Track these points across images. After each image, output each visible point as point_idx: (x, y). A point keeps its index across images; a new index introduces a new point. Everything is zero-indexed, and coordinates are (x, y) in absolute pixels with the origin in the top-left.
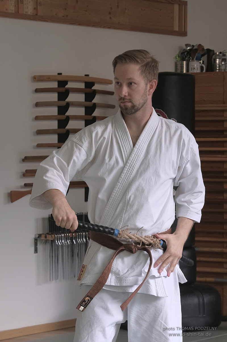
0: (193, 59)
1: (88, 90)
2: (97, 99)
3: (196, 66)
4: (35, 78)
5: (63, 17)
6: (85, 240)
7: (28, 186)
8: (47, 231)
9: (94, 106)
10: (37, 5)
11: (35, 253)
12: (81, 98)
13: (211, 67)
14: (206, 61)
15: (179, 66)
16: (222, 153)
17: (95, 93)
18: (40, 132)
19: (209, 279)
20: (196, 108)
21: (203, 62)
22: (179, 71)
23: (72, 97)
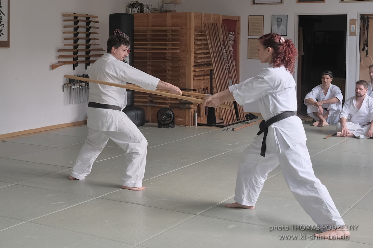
0: (134, 8)
1: (87, 21)
2: (91, 25)
3: (135, 10)
4: (64, 15)
6: (85, 86)
8: (68, 82)
9: (90, 28)
11: (63, 92)
12: (84, 24)
13: (142, 11)
14: (140, 9)
15: (128, 10)
16: (146, 49)
17: (90, 22)
18: (65, 39)
19: (140, 104)
20: (134, 29)
21: (138, 9)
22: (128, 13)
23: (80, 24)
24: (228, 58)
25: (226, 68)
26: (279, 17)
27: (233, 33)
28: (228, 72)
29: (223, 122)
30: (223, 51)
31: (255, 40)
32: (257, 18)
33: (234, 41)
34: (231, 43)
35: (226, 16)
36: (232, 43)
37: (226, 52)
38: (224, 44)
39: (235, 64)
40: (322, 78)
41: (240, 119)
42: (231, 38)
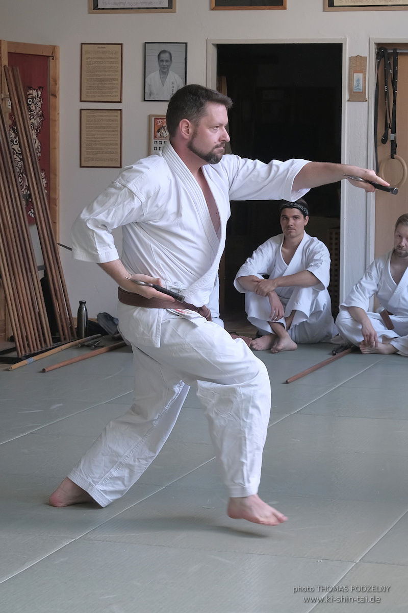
24: (25, 166)
25: (21, 193)
26: (163, 47)
27: (40, 93)
28: (27, 204)
29: (15, 349)
30: (10, 144)
31: (98, 113)
32: (104, 49)
33: (42, 115)
34: (33, 121)
35: (18, 44)
36: (36, 121)
37: (20, 146)
38: (13, 127)
39: (44, 182)
40: (281, 219)
41: (62, 339)
42: (33, 108)
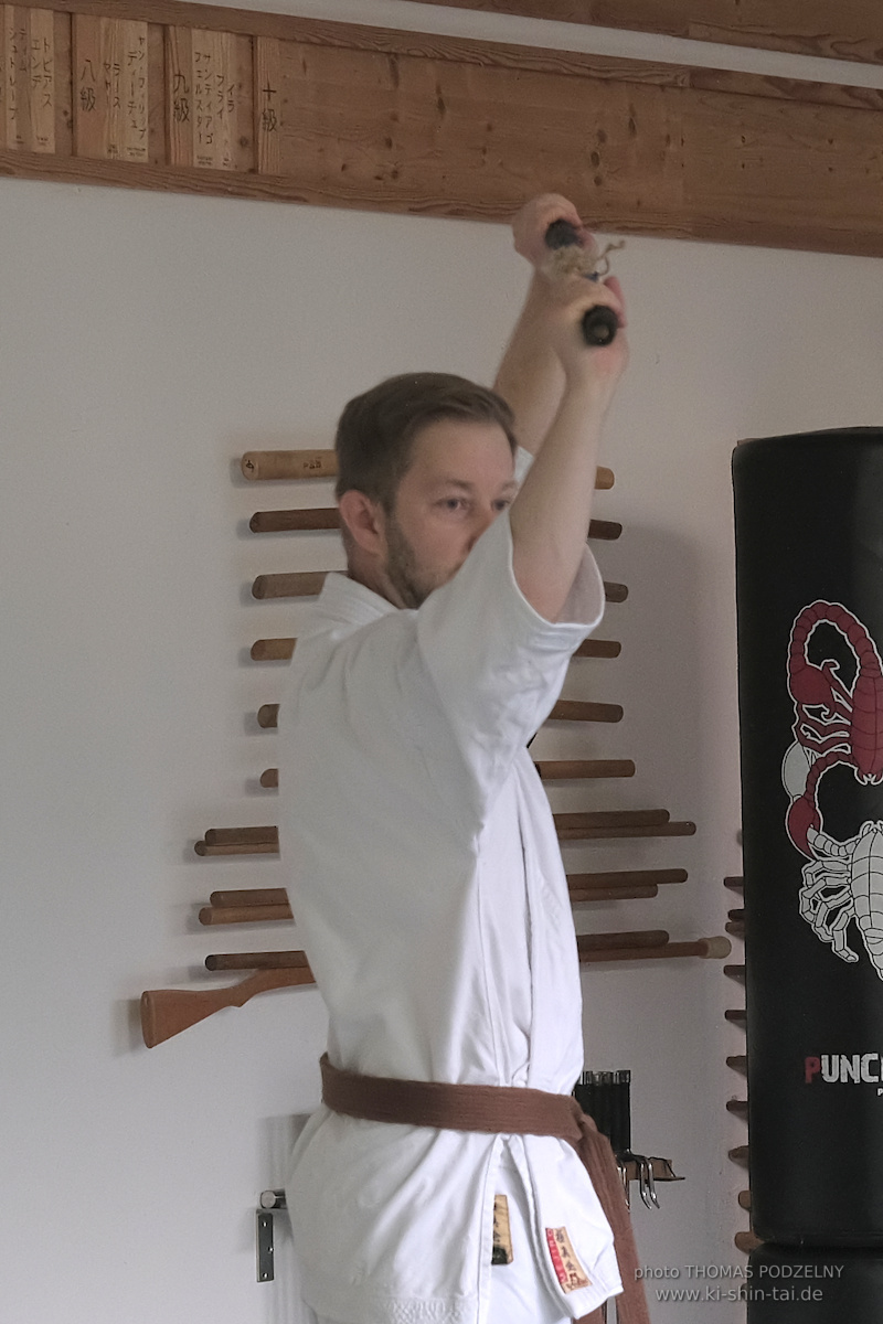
4: (249, 465)
5: (378, 178)
7: (225, 967)
10: (254, 128)
11: (261, 1279)
